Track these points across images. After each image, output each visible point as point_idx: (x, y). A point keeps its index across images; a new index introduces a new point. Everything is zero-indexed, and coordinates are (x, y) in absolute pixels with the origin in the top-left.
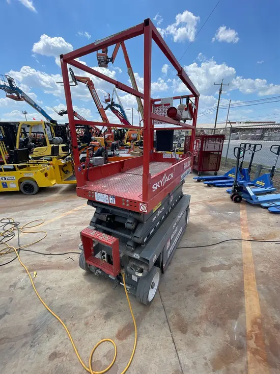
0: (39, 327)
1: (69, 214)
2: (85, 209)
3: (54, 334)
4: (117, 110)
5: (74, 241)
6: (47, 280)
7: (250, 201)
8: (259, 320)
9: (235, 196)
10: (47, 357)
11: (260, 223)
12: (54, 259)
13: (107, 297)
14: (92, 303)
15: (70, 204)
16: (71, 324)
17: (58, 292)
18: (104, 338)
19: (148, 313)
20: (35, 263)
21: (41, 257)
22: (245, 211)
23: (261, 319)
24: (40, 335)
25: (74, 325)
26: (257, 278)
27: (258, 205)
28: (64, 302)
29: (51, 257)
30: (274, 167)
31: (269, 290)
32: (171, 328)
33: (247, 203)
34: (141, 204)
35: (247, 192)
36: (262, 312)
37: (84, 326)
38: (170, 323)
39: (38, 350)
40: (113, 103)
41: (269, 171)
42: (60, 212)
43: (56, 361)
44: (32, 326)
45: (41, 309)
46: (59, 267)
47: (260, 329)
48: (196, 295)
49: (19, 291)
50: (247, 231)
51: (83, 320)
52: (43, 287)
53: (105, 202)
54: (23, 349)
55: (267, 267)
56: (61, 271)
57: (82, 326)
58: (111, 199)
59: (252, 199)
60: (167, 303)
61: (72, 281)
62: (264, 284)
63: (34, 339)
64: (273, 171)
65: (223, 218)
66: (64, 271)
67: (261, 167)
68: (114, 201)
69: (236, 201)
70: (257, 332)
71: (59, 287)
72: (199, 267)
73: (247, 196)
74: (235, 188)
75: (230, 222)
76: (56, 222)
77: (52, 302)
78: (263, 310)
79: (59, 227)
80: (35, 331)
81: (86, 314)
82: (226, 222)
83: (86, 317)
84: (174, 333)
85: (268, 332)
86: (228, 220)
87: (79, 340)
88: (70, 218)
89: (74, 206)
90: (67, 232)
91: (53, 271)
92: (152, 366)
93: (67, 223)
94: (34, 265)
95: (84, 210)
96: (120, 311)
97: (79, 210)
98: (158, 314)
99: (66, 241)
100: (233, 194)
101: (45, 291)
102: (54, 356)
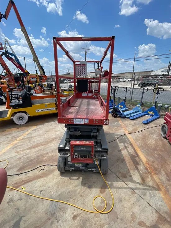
0: (54, 212)
1: (16, 144)
2: (26, 137)
3: (66, 209)
4: (12, 58)
5: (36, 160)
6: (36, 187)
7: (121, 116)
8: (147, 162)
9: (114, 114)
10: (71, 220)
11: (129, 125)
12: (30, 174)
13: (82, 180)
14: (76, 186)
15: (10, 136)
16: (72, 200)
17: (51, 190)
18: (95, 197)
19: (108, 178)
20: (15, 182)
21: (18, 177)
22: (121, 121)
23: (148, 161)
24: (58, 214)
25: (75, 200)
26: (139, 148)
27: (125, 117)
28: (59, 193)
29: (27, 174)
30: (125, 98)
31: (145, 151)
32: (121, 178)
33: (120, 117)
34: (105, 120)
35: (119, 111)
36: (146, 159)
37: (81, 198)
38: (119, 177)
39: (64, 220)
40: (7, 52)
41: (123, 100)
42: (5, 144)
43: (78, 218)
44: (49, 213)
45: (47, 203)
46: (38, 177)
47: (149, 165)
48: (122, 162)
49: (19, 202)
50: (126, 130)
51: (78, 195)
52: (37, 192)
53: (81, 123)
54: (53, 225)
55: (140, 142)
56: (42, 179)
57: (80, 198)
58: (85, 121)
59: (122, 115)
60: (113, 170)
61: (55, 181)
62: (142, 149)
63: (56, 218)
64: (125, 100)
65: (114, 126)
66: (44, 178)
67: (119, 98)
68: (88, 122)
69: (115, 117)
70: (149, 166)
71: (49, 187)
72: (116, 151)
73: (120, 113)
74: (114, 110)
75: (118, 127)
76: (9, 151)
77: (51, 196)
78: (147, 158)
79: (14, 154)
80: (53, 214)
81: (78, 192)
82: (116, 127)
83: (79, 193)
84: (123, 180)
85: (152, 165)
86: (116, 126)
87: (83, 204)
88: (19, 146)
89: (15, 138)
90: (25, 155)
91: (36, 181)
92: (122, 195)
93: (20, 150)
94: (16, 183)
95: (25, 139)
96: (94, 182)
97: (23, 139)
98: (112, 176)
99: (29, 161)
100: (113, 113)
101: (40, 193)
102: (75, 217)
